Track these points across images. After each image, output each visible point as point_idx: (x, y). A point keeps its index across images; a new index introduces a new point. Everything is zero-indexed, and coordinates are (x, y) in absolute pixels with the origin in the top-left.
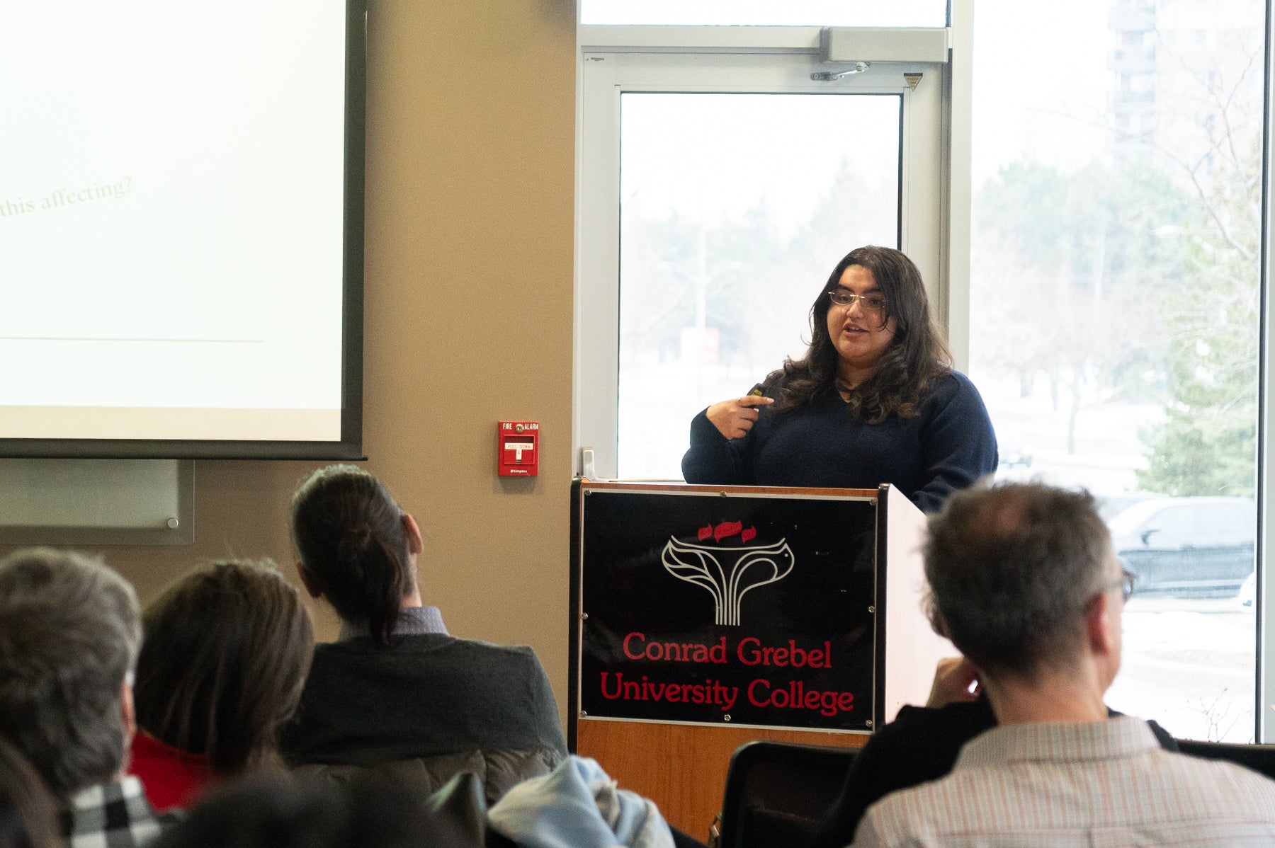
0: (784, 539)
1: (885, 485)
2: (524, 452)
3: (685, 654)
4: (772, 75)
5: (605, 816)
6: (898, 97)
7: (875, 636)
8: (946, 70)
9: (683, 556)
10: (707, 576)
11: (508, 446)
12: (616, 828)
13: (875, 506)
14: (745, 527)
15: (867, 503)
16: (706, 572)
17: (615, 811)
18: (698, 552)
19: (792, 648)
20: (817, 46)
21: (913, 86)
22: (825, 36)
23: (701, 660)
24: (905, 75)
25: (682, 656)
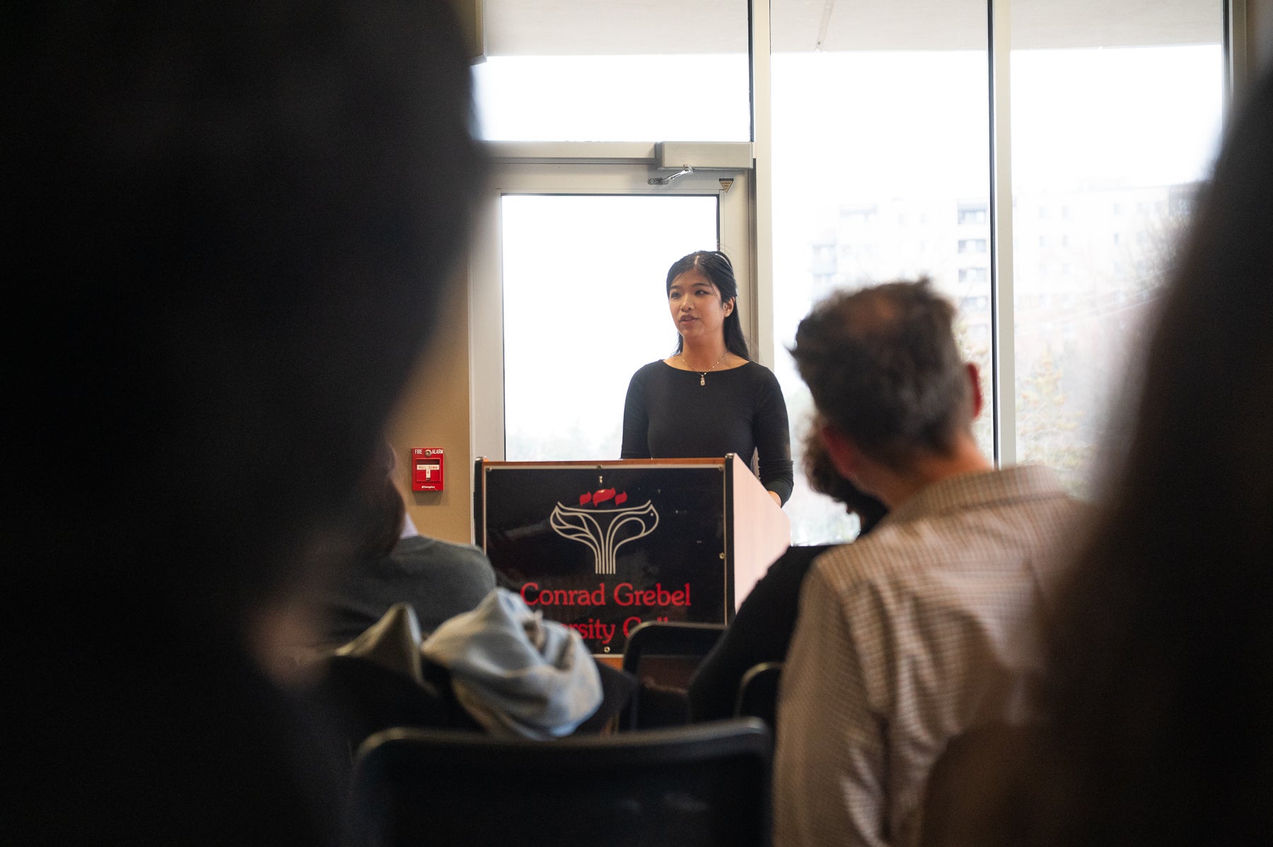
0: (649, 502)
1: (730, 454)
2: (432, 472)
3: (572, 599)
4: (618, 180)
5: (532, 640)
6: (715, 198)
7: (726, 593)
8: (751, 175)
9: (566, 519)
10: (586, 533)
11: (419, 467)
12: (542, 650)
13: (722, 472)
14: (619, 493)
15: (717, 469)
16: (587, 530)
17: (540, 638)
18: (580, 515)
19: (659, 590)
20: (653, 156)
21: (726, 189)
22: (659, 149)
23: (584, 603)
24: (720, 180)
25: (568, 600)
